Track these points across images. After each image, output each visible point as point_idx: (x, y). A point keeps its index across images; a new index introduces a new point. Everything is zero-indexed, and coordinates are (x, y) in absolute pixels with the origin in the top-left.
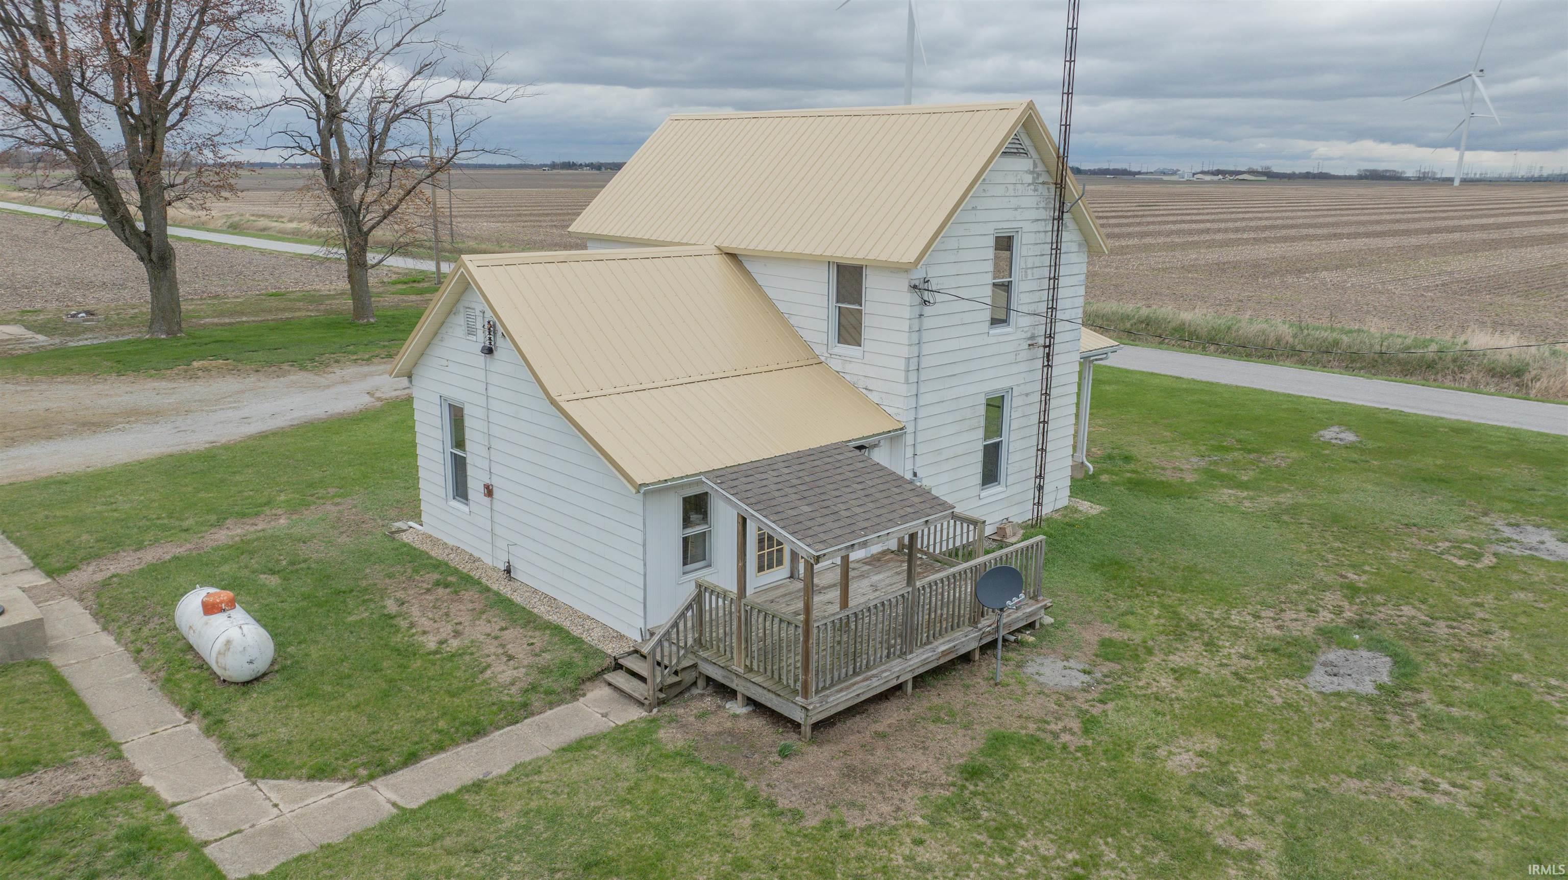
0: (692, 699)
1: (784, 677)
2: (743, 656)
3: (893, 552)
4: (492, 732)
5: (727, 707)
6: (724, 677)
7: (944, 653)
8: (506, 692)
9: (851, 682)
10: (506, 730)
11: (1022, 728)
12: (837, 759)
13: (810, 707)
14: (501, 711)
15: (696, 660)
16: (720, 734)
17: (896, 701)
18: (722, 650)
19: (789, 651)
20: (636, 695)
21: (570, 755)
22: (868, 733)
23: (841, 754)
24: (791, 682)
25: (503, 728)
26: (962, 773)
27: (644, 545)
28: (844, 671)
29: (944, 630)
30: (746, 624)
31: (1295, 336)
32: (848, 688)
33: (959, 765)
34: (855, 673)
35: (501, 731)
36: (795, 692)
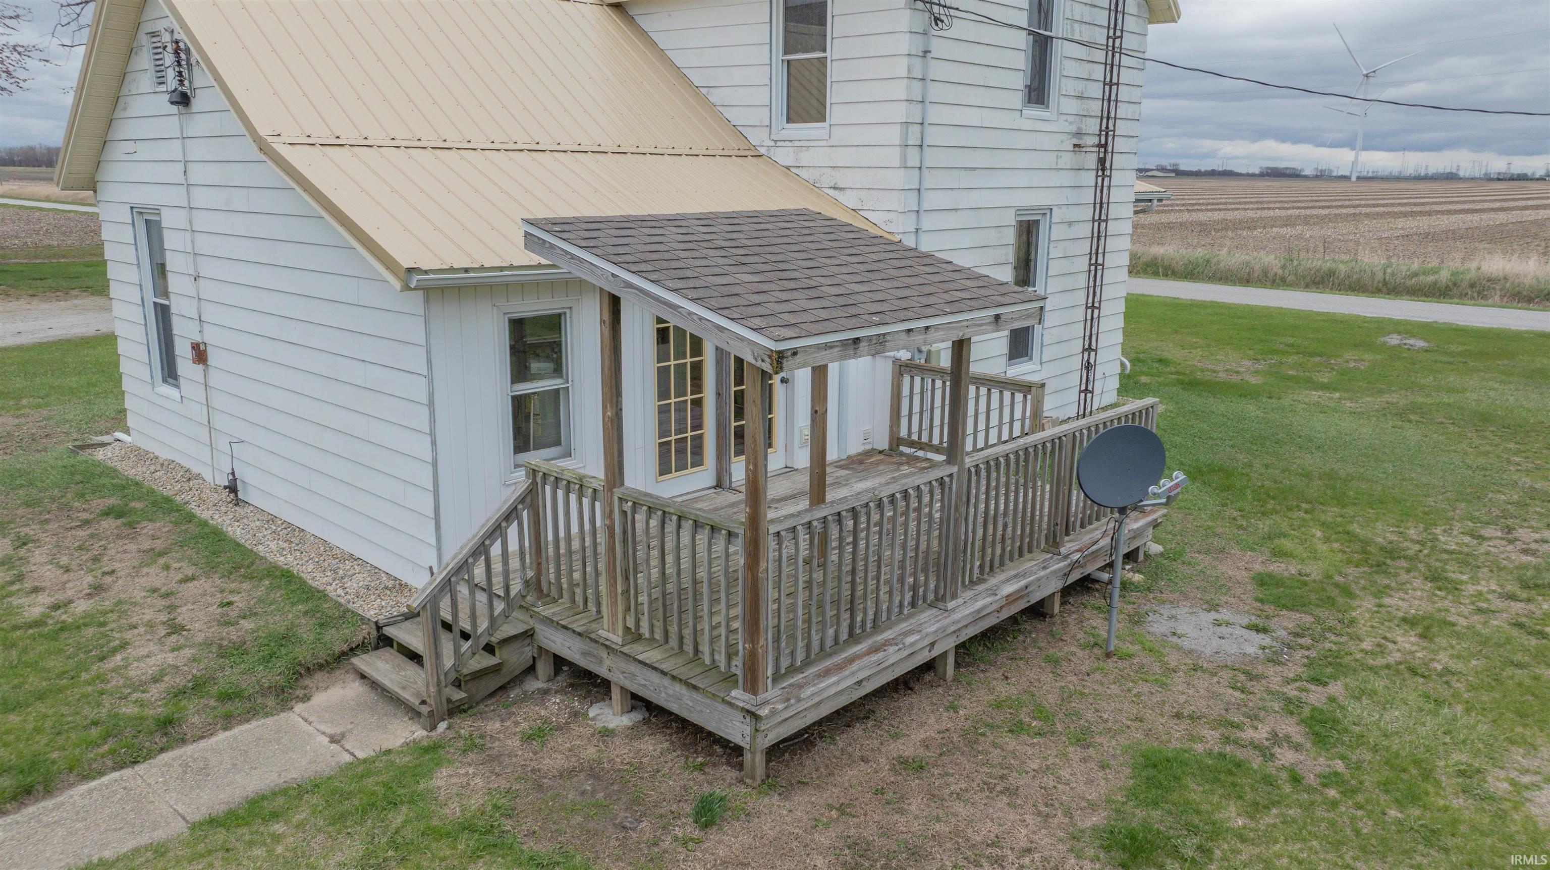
0: (523, 700)
1: (705, 648)
2: (620, 608)
3: (881, 452)
4: (71, 785)
5: (591, 714)
6: (585, 654)
7: (1011, 599)
8: (136, 696)
9: (844, 655)
10: (105, 779)
11: (1192, 738)
12: (827, 826)
13: (764, 712)
14: (105, 738)
15: (532, 623)
16: (566, 774)
17: (928, 693)
18: (579, 599)
19: (715, 601)
20: (406, 695)
21: (220, 835)
22: (883, 761)
23: (834, 814)
24: (721, 659)
25: (101, 774)
26: (1107, 849)
27: (431, 404)
28: (831, 632)
29: (1007, 555)
30: (625, 541)
31: (1284, 267)
32: (839, 667)
33: (1094, 829)
34: (853, 638)
35: (93, 784)
36: (730, 679)
